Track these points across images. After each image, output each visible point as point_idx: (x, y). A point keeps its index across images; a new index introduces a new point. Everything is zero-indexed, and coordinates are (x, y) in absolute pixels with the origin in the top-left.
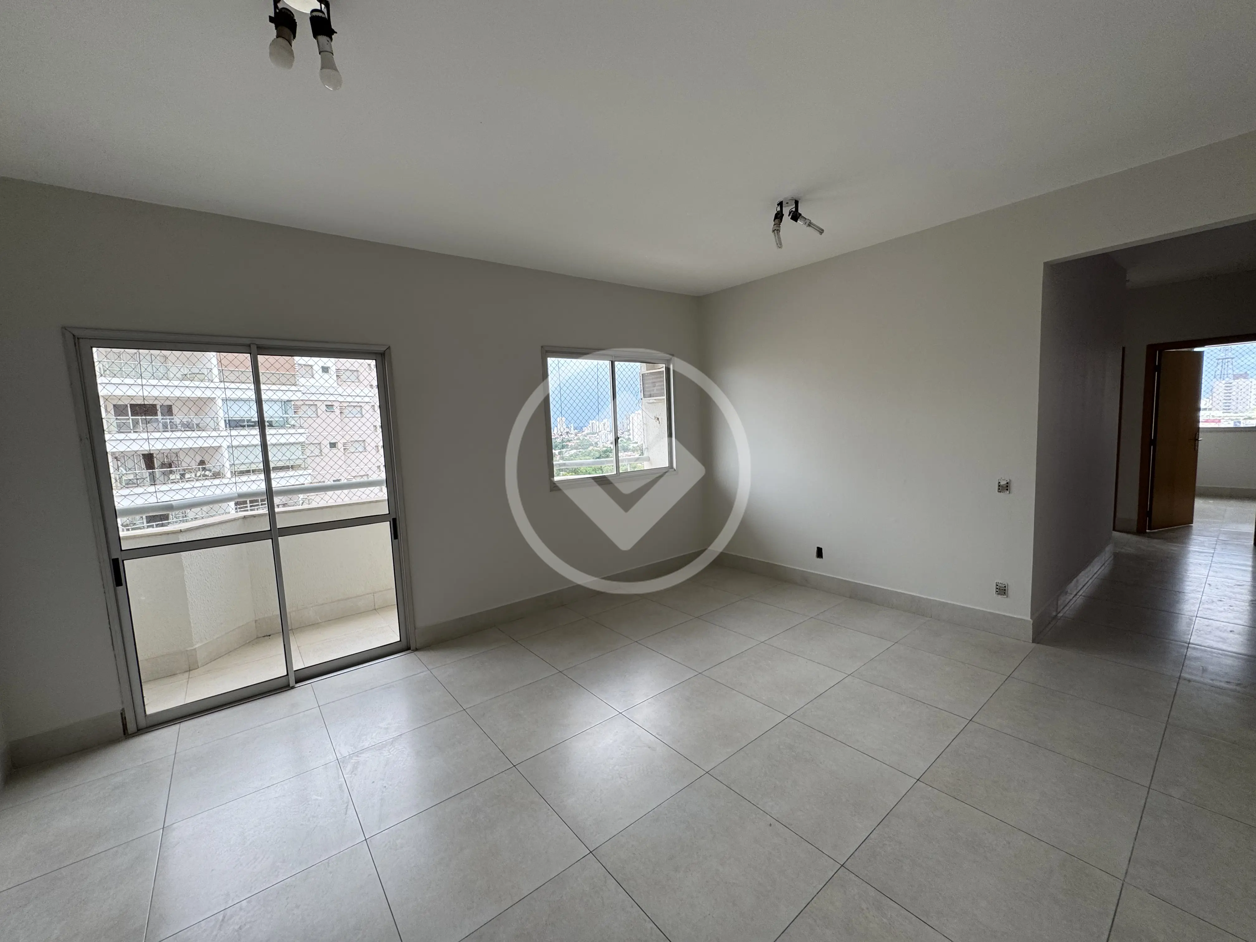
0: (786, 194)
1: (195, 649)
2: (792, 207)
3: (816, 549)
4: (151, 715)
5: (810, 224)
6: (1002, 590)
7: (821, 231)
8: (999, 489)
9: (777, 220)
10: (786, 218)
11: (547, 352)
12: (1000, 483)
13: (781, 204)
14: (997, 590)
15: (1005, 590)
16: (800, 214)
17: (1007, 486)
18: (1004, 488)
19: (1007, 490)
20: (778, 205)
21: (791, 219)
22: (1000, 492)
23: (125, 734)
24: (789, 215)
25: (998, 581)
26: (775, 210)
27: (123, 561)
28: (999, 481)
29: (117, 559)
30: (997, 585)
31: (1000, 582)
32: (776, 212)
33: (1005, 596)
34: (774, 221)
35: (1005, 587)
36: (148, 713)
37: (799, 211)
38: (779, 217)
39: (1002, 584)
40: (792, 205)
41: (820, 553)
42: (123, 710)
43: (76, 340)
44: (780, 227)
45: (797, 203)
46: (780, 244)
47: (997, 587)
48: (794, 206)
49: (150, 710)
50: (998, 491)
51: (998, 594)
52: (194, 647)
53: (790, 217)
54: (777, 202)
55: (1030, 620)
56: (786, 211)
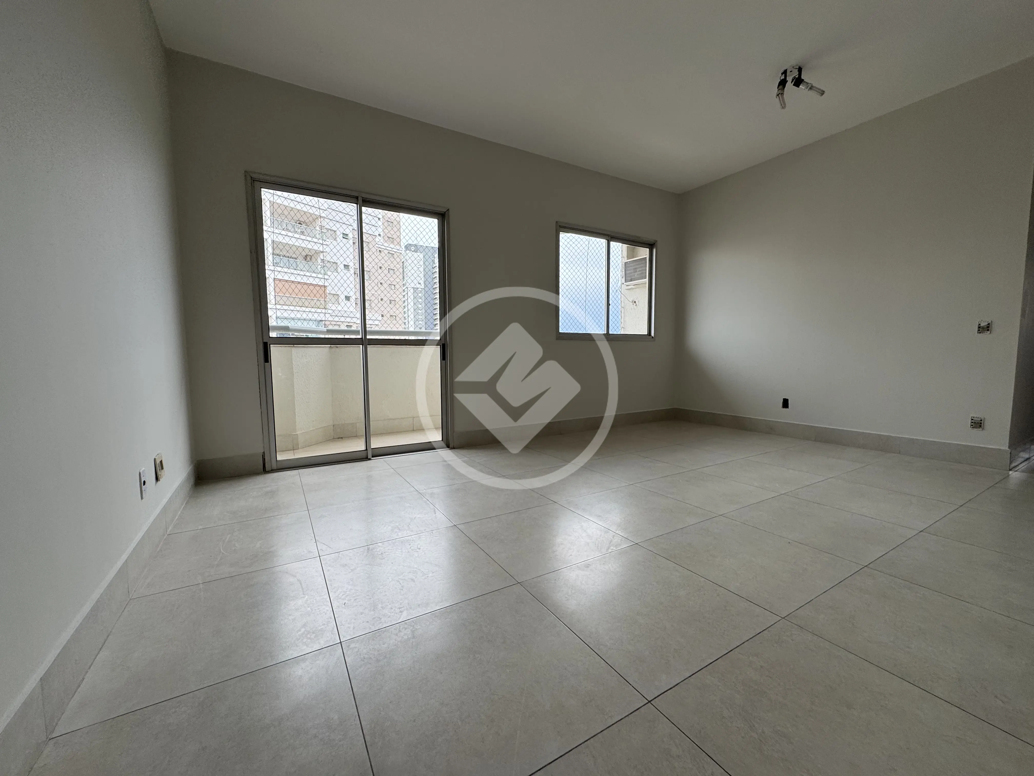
0: (790, 62)
1: (297, 434)
2: (796, 74)
3: (782, 401)
4: (280, 461)
5: (811, 88)
6: (978, 424)
7: (822, 93)
8: (979, 330)
9: (781, 87)
10: (789, 85)
11: (560, 226)
12: (980, 324)
13: (785, 72)
14: (972, 424)
15: (981, 423)
16: (803, 80)
17: (989, 327)
18: (985, 329)
19: (988, 330)
20: (782, 74)
21: (794, 85)
22: (980, 333)
23: (264, 471)
24: (792, 83)
25: (973, 416)
26: (780, 77)
27: (270, 345)
28: (980, 323)
29: (267, 342)
30: (972, 420)
31: (975, 416)
32: (780, 80)
33: (981, 429)
34: (778, 88)
35: (981, 420)
36: (278, 459)
37: (802, 77)
38: (783, 83)
39: (978, 418)
40: (797, 73)
41: (786, 403)
42: (264, 453)
43: (253, 180)
44: (784, 91)
45: (800, 70)
46: (783, 106)
47: (972, 421)
48: (798, 73)
49: (279, 458)
50: (978, 333)
51: (973, 427)
52: (297, 433)
53: (793, 83)
54: (782, 71)
55: (1008, 449)
56: (789, 79)
